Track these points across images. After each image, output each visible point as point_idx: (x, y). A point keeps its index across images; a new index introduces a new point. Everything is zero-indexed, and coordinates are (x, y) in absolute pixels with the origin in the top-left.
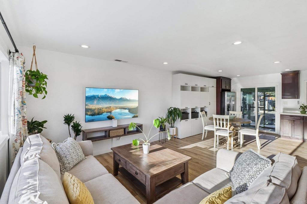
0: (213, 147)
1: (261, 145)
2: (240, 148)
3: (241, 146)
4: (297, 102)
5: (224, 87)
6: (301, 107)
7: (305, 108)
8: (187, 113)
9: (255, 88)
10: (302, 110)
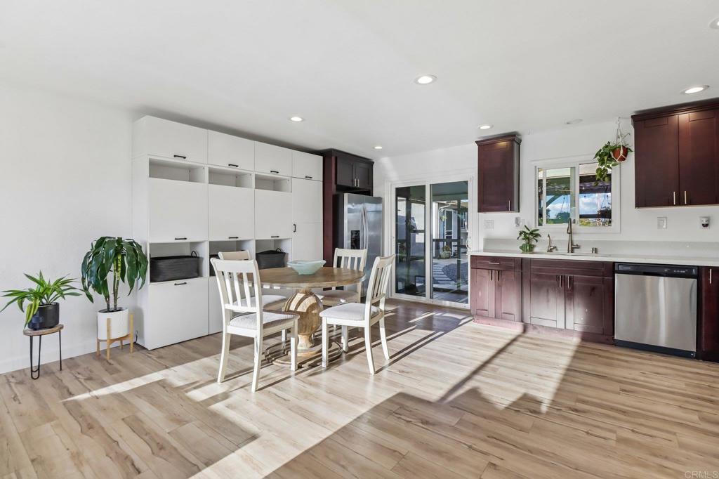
0: (215, 380)
1: (391, 357)
2: (320, 373)
3: (324, 365)
4: (514, 219)
5: (345, 181)
6: (521, 234)
7: (531, 237)
8: (196, 257)
9: (424, 186)
10: (524, 242)
